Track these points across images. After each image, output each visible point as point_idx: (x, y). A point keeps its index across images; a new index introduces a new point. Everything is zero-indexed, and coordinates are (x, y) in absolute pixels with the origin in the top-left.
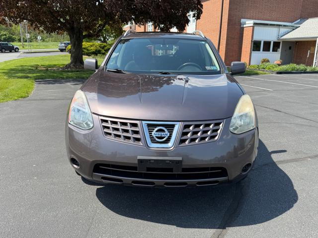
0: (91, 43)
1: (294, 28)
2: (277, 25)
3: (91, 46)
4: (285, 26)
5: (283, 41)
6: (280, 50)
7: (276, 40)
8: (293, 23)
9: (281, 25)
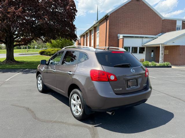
0: (53, 49)
1: (154, 39)
2: (140, 37)
3: (53, 51)
4: (146, 37)
5: (146, 47)
6: (145, 52)
7: (141, 46)
8: (156, 36)
9: (144, 37)
